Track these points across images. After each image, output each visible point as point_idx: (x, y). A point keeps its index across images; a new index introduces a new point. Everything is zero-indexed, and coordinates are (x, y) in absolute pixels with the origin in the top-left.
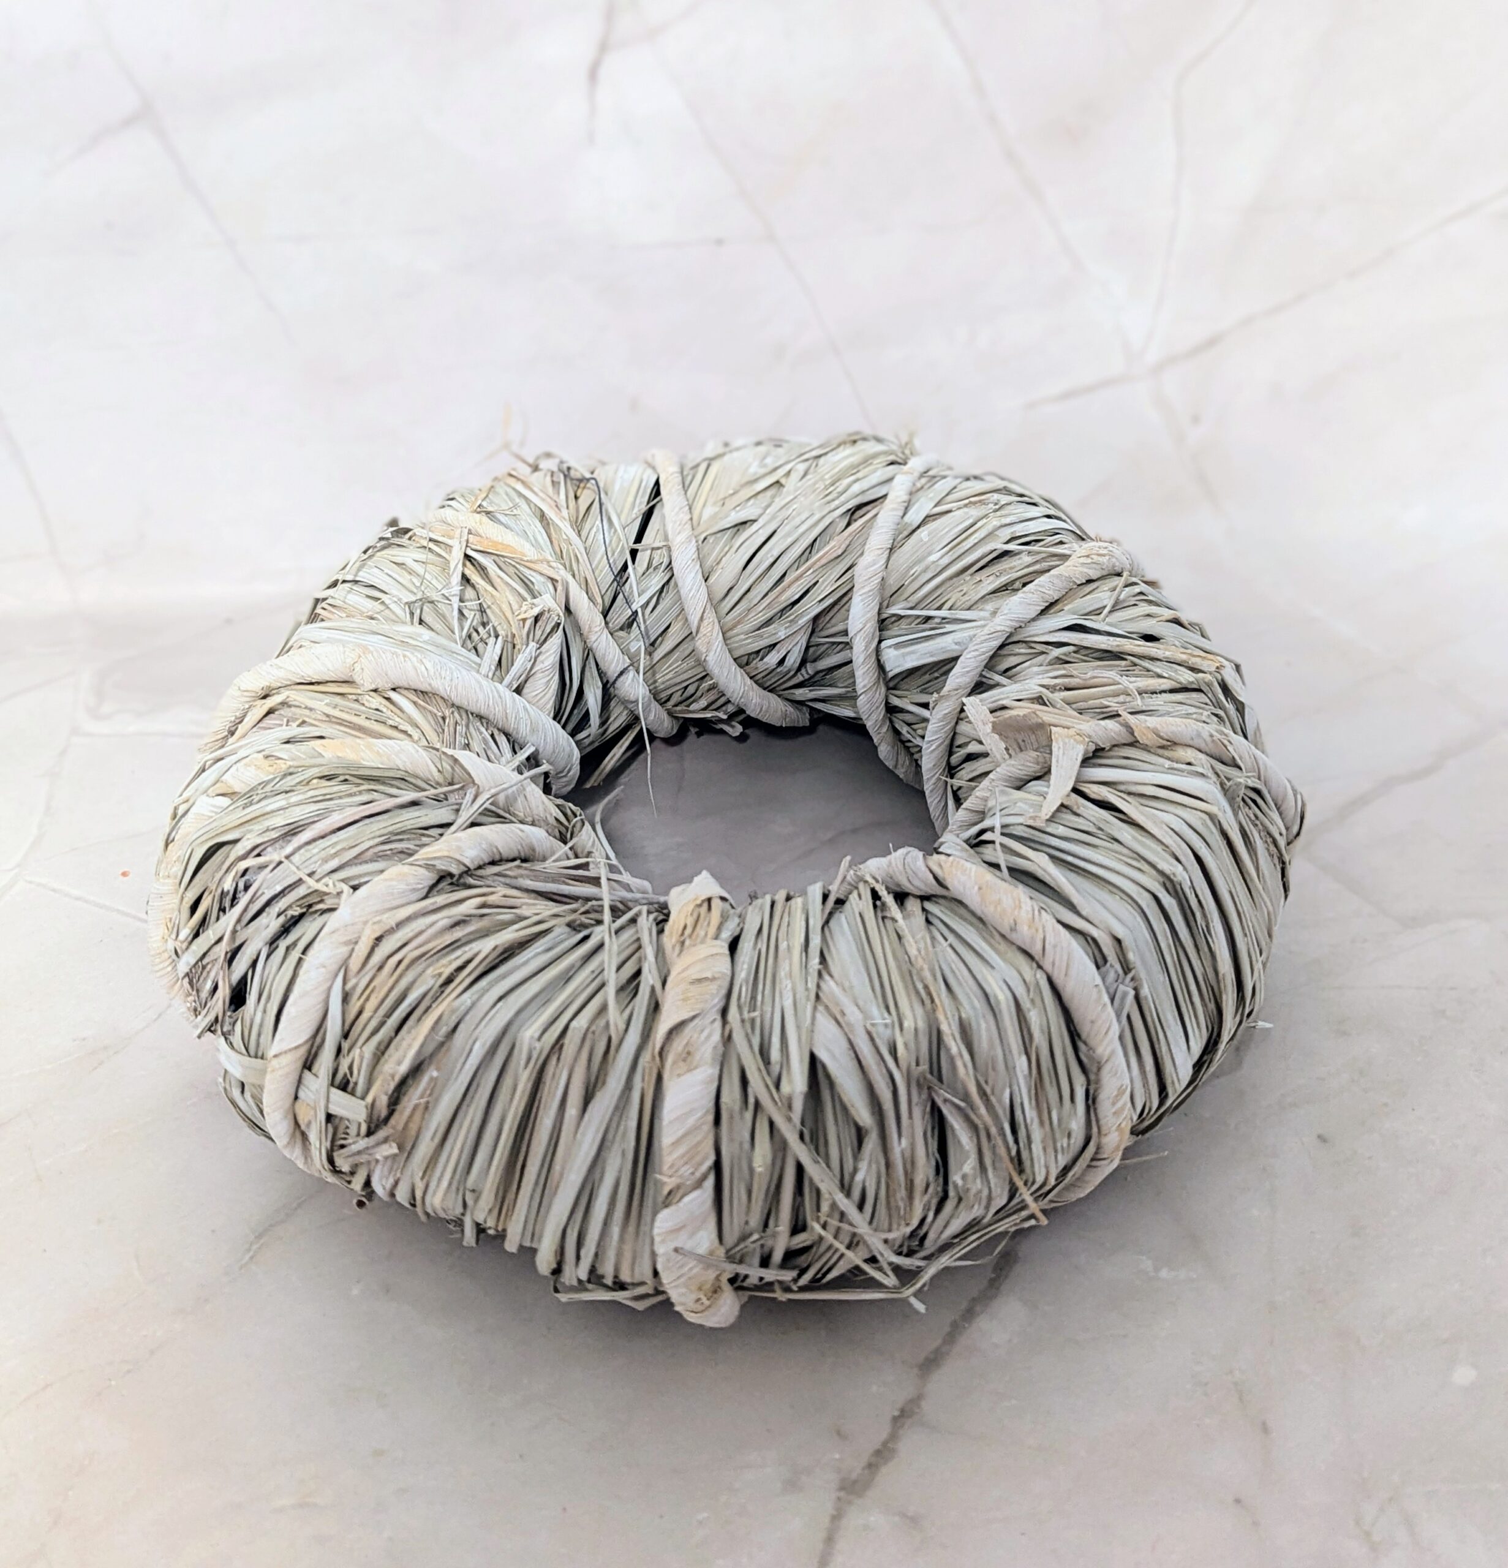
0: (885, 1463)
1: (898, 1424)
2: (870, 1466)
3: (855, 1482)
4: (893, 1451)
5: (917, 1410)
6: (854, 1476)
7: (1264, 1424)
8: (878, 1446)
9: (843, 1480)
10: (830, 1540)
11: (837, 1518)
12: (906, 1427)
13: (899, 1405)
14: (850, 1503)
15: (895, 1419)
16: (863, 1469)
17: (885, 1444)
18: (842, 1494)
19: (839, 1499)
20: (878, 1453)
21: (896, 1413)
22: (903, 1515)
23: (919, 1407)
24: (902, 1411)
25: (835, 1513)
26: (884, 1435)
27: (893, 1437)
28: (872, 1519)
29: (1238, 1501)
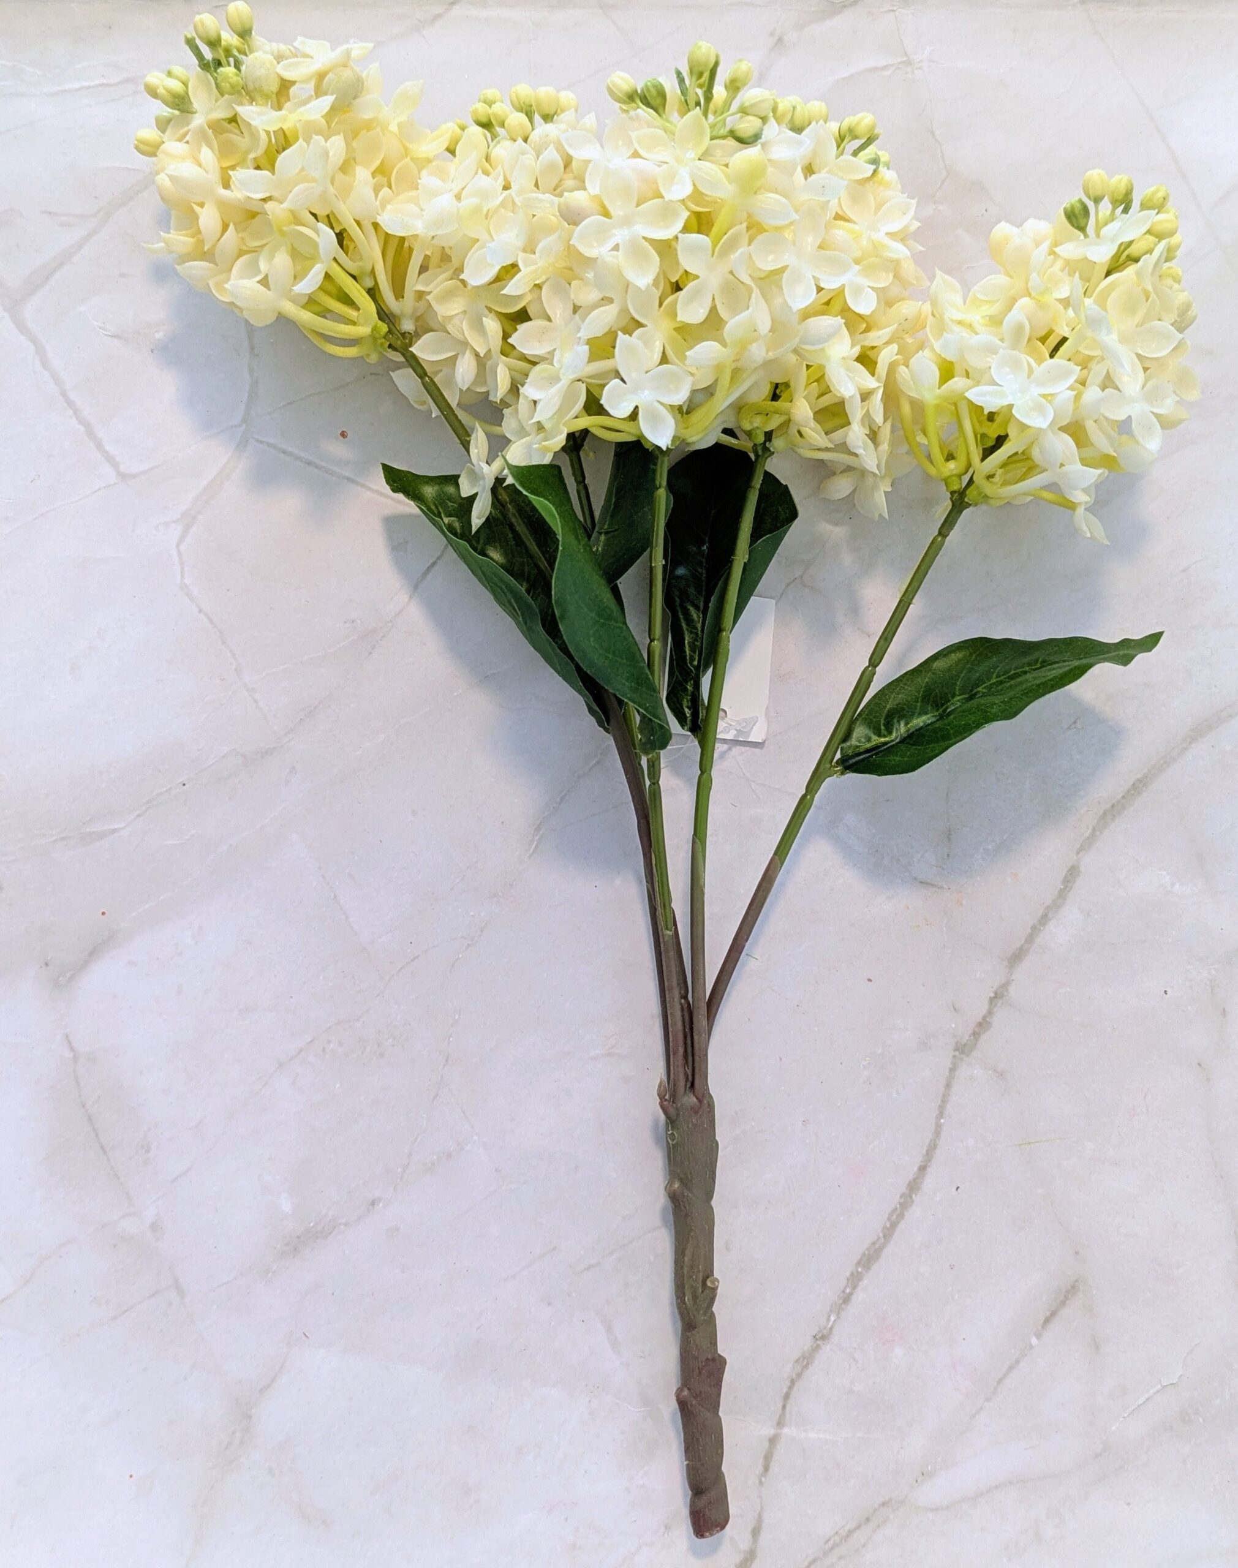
0: (984, 1032)
1: (993, 1004)
2: (976, 1035)
3: (965, 1045)
4: (990, 1023)
5: (1005, 993)
6: (964, 1041)
7: (1224, 1010)
8: (980, 1019)
9: (957, 1043)
10: (948, 1085)
11: (952, 1070)
12: (999, 1004)
13: (995, 989)
14: (962, 1060)
15: (991, 1000)
16: (970, 1036)
17: (984, 1018)
18: (957, 1053)
19: (954, 1056)
20: (980, 1024)
21: (992, 995)
22: (995, 1071)
23: (1007, 990)
24: (996, 993)
25: (951, 1066)
26: (984, 1011)
27: (990, 1013)
28: (975, 1072)
29: (1199, 1065)
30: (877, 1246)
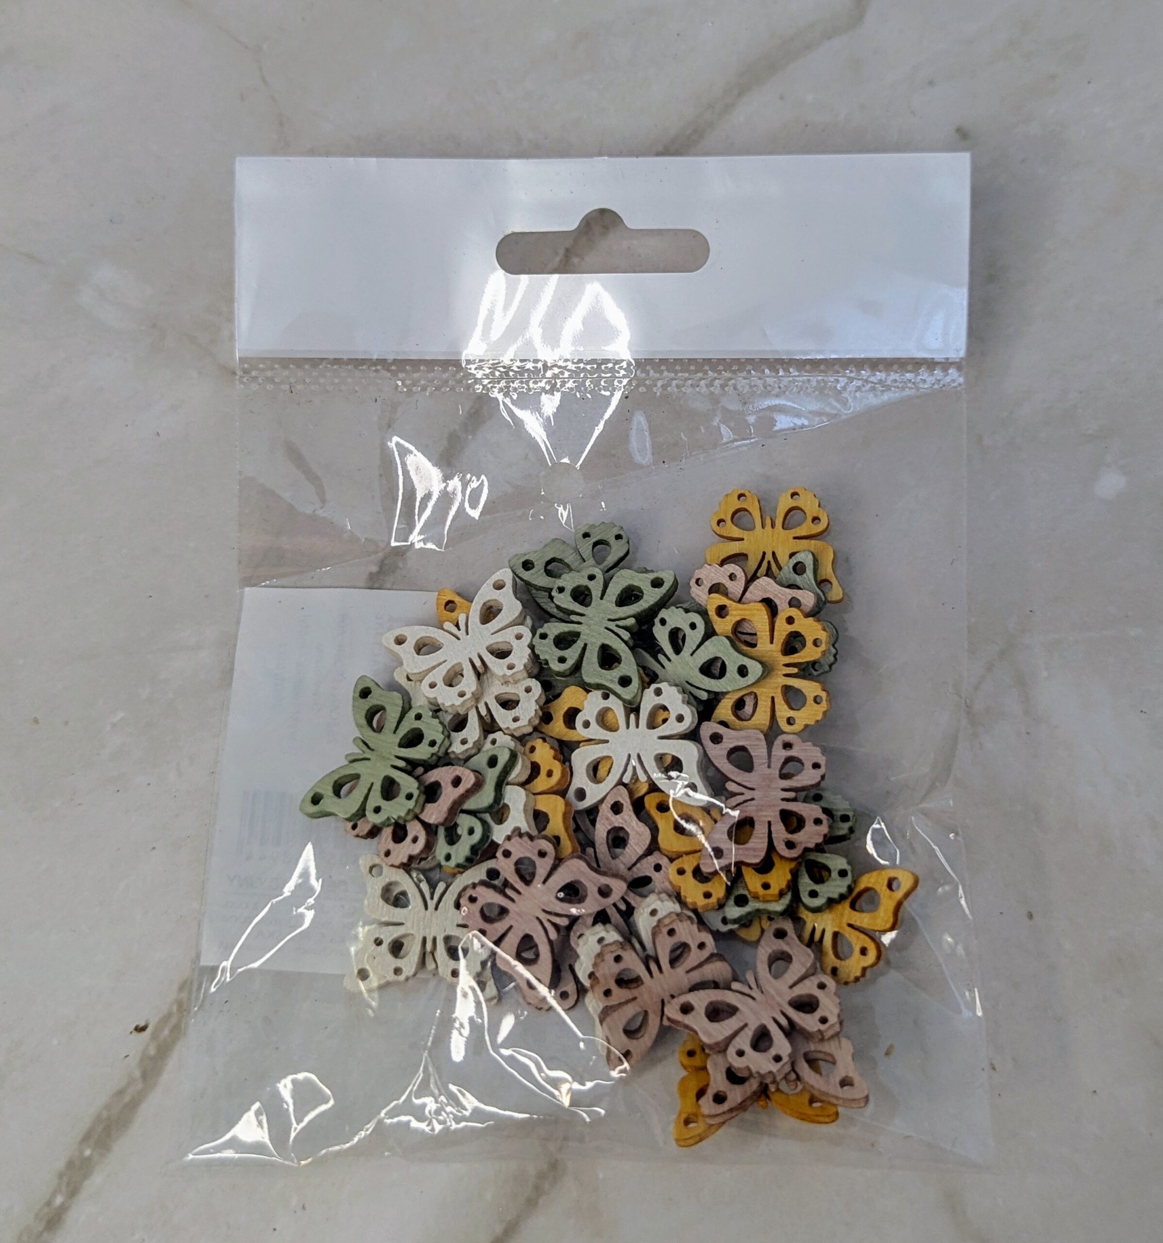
30: (127, 1099)
